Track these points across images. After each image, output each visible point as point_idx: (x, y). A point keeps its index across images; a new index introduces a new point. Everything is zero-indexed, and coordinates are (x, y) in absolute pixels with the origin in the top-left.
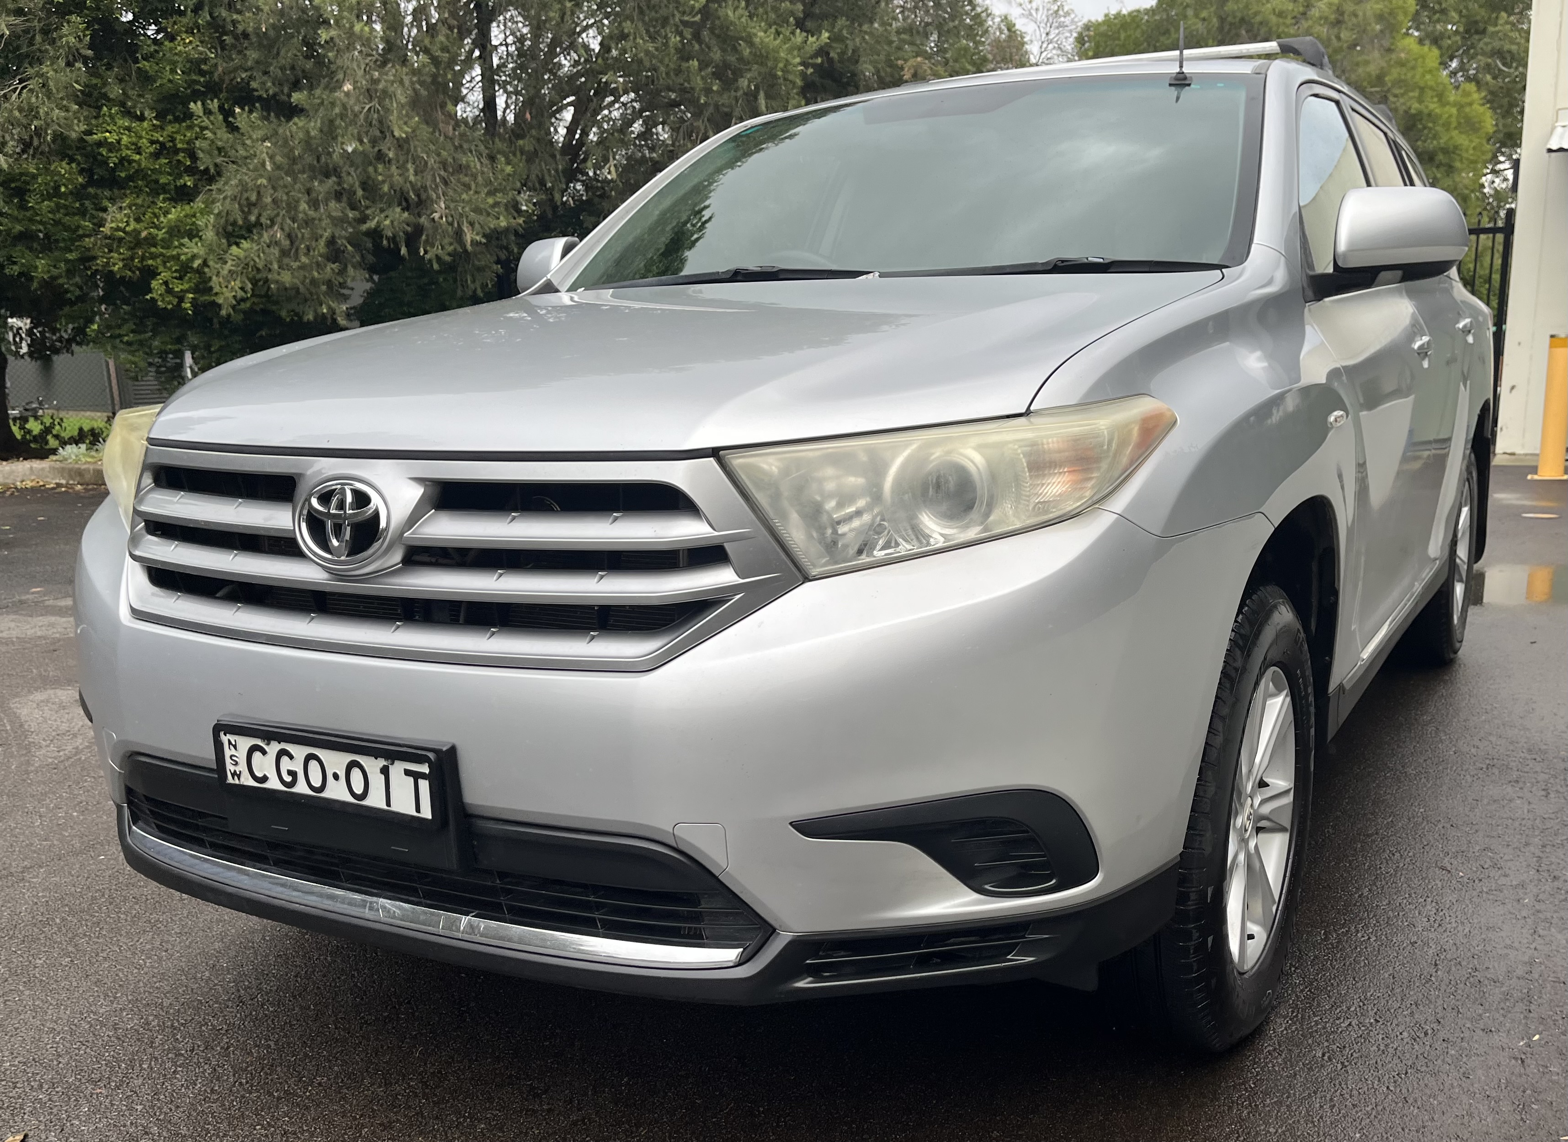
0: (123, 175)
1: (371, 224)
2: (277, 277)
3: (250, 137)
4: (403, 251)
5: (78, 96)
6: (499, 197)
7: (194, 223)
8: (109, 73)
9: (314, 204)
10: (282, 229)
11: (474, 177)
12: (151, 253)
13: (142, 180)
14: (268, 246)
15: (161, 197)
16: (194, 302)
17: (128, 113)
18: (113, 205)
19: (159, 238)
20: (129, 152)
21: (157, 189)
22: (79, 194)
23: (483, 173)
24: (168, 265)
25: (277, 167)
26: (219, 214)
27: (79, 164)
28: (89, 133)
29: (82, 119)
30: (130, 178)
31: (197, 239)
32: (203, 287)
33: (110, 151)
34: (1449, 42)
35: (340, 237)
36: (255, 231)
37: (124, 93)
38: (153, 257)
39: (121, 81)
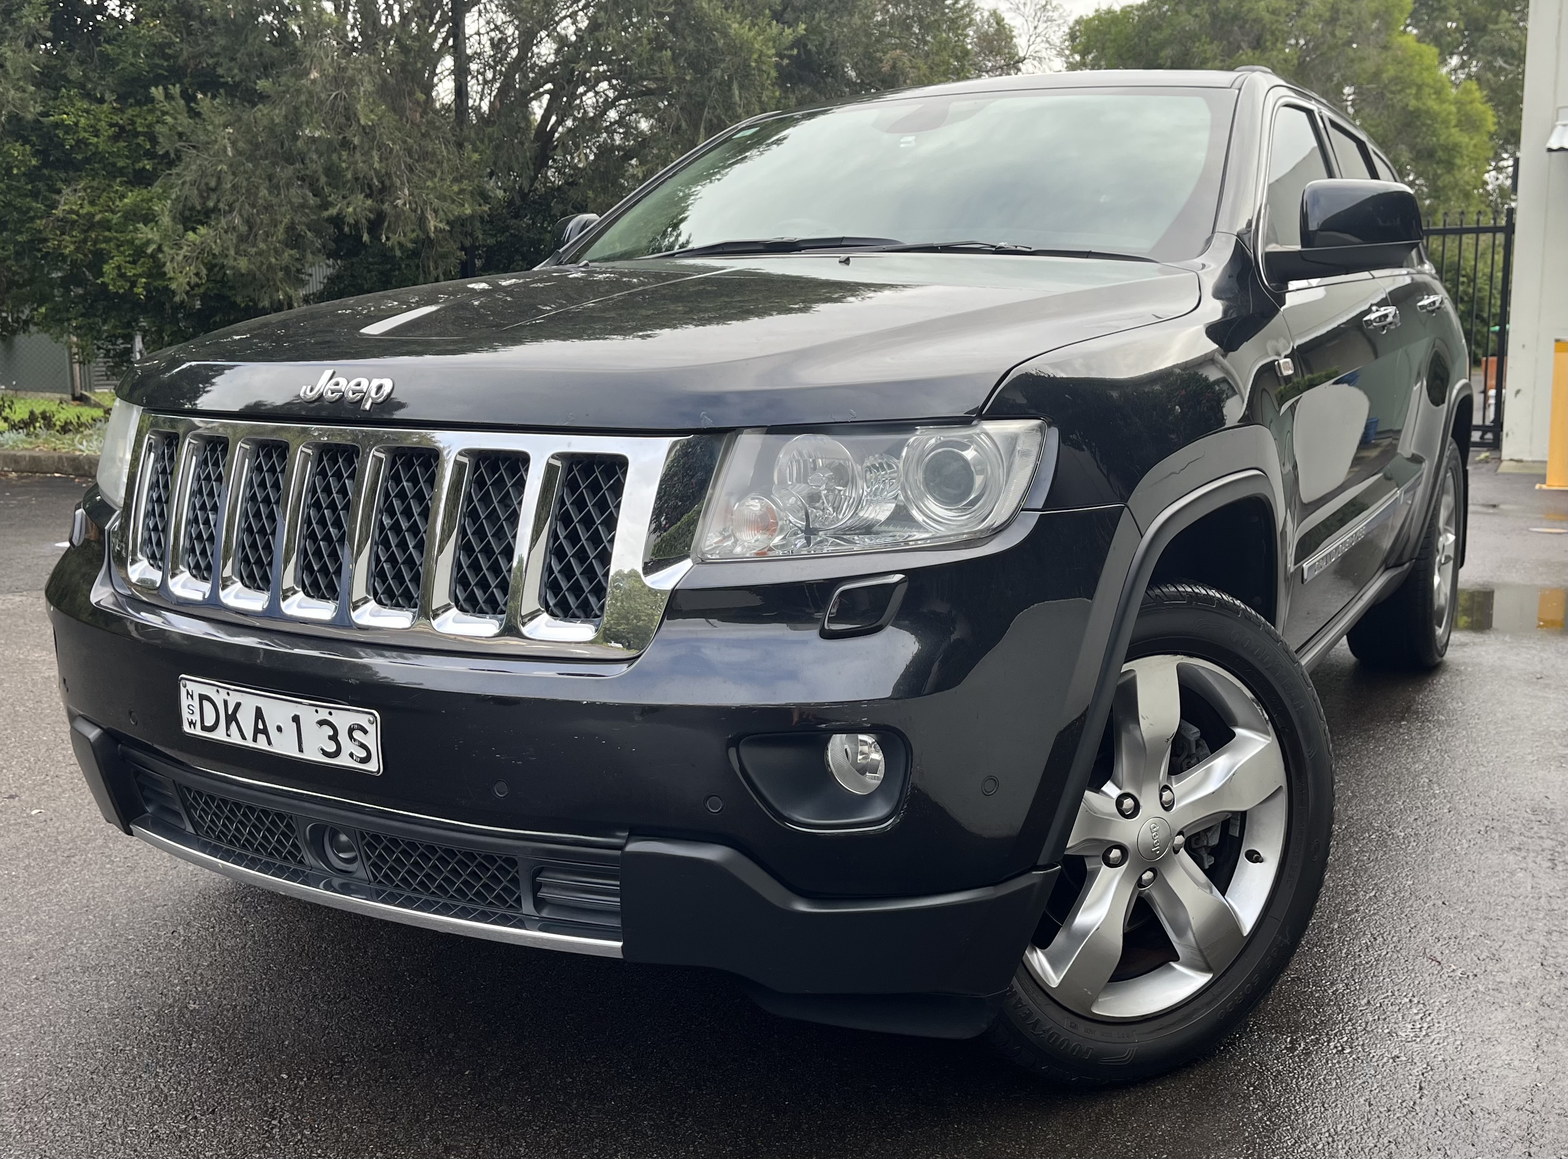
0: (79, 157)
1: (333, 211)
2: (235, 264)
3: (212, 123)
4: (366, 237)
5: (35, 77)
6: (465, 185)
7: (150, 208)
8: (69, 54)
9: (275, 188)
10: (241, 215)
11: (440, 163)
12: (105, 237)
13: (99, 162)
14: (226, 232)
15: (118, 180)
16: (146, 287)
17: (88, 96)
18: (68, 187)
19: (114, 222)
20: (86, 135)
21: (114, 172)
22: (32, 175)
23: (449, 160)
24: (122, 249)
25: (238, 152)
26: (178, 197)
27: (33, 146)
28: (46, 114)
29: (39, 100)
30: (87, 160)
31: (153, 224)
32: (157, 271)
33: (66, 133)
34: (1449, 39)
35: (300, 223)
36: (213, 216)
37: (84, 75)
38: (107, 240)
39: (82, 62)
